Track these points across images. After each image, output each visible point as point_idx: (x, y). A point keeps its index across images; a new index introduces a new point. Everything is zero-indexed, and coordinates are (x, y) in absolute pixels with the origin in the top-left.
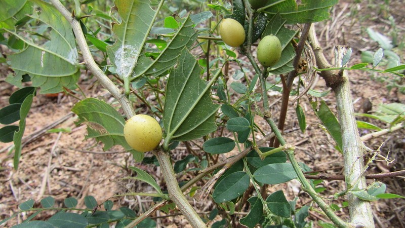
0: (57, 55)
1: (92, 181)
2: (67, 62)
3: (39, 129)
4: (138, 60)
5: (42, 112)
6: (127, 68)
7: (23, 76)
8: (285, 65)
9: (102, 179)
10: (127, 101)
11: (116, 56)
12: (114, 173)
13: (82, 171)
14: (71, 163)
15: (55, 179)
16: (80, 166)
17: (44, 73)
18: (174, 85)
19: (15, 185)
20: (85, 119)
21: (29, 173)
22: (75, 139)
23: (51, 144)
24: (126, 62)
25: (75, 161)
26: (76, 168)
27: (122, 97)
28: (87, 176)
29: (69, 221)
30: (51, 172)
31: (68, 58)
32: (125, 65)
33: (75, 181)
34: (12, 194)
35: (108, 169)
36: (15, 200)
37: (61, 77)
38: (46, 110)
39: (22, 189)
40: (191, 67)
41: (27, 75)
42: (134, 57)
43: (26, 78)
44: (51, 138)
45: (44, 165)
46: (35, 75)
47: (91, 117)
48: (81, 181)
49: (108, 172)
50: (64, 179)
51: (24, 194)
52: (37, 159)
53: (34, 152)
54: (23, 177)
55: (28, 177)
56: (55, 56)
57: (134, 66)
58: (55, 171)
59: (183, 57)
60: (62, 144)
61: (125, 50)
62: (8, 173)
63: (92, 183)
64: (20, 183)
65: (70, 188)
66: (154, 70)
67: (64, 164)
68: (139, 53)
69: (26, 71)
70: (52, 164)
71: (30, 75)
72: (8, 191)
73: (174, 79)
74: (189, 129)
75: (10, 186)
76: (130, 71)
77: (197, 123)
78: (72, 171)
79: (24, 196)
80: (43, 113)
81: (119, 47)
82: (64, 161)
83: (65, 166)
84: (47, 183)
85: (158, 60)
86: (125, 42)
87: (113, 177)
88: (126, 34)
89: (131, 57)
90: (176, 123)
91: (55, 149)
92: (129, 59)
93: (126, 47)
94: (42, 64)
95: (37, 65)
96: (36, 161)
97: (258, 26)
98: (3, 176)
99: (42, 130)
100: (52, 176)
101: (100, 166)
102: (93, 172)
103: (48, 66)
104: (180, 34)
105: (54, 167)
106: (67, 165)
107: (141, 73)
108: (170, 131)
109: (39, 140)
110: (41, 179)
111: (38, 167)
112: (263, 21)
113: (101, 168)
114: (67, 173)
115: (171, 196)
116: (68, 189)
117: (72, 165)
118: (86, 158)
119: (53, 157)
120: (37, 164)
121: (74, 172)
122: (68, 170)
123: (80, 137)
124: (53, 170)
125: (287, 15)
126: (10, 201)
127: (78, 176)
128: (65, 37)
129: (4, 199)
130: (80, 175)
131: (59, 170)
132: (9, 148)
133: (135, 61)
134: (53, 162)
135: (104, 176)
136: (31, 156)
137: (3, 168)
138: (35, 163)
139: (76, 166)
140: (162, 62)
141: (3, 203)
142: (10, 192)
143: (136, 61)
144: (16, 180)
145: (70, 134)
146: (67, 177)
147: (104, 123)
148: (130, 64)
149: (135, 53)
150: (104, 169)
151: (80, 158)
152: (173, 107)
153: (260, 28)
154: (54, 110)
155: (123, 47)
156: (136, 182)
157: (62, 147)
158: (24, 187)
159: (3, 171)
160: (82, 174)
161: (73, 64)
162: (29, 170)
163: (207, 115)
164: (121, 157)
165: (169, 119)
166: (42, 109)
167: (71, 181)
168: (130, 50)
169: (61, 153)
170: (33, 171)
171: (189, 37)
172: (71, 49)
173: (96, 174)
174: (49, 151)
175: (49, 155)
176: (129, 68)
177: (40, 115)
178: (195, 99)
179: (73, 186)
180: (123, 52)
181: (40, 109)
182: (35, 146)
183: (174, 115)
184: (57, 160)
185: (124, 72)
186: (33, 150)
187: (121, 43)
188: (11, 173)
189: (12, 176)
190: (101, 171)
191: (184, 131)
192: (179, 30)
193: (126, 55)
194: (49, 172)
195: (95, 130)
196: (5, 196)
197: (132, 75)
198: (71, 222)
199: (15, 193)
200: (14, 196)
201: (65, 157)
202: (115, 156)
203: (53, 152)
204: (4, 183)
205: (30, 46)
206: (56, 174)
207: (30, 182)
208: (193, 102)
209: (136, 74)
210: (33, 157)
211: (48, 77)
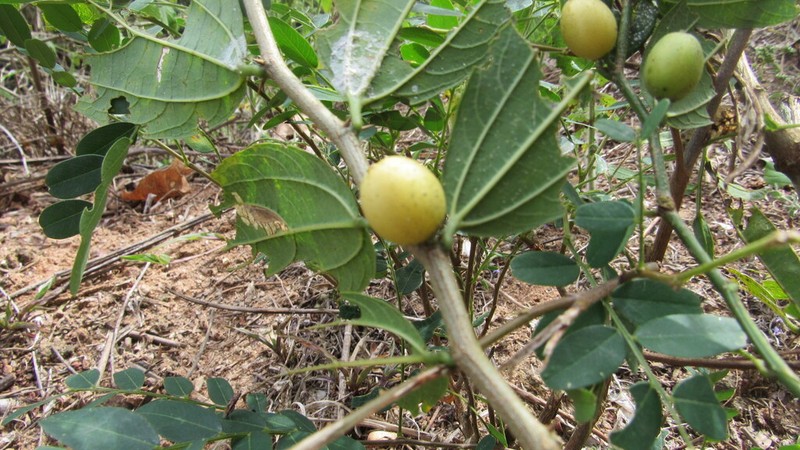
0: (197, 53)
1: (201, 370)
2: (218, 67)
3: (103, 255)
4: (382, 63)
5: (111, 226)
6: (356, 77)
7: (113, 102)
8: (694, 112)
9: (223, 367)
10: (356, 142)
11: (334, 52)
12: (249, 356)
13: (184, 347)
14: (162, 327)
15: (126, 358)
16: (180, 337)
17: (162, 95)
18: (475, 107)
19: (42, 363)
20: (238, 198)
21: (75, 340)
22: (176, 280)
23: (124, 286)
24: (356, 65)
25: (171, 325)
26: (171, 339)
27: (346, 132)
28: (192, 359)
29: (179, 419)
30: (119, 343)
31: (222, 59)
32: (354, 71)
33: (167, 364)
34: (34, 380)
35: (236, 348)
36: (38, 394)
37: (197, 103)
38: (119, 224)
39: (55, 371)
40: (519, 66)
41: (122, 99)
42: (373, 57)
43: (119, 104)
44: (127, 274)
45: (107, 327)
46: (140, 98)
47: (252, 193)
48: (178, 365)
49: (237, 353)
50: (145, 359)
51: (58, 381)
52: (94, 312)
53: (90, 299)
54: (60, 346)
55: (71, 348)
56: (193, 55)
57: (373, 75)
58: (128, 341)
59: (504, 44)
60: (147, 288)
61: (355, 40)
62: (32, 337)
63: (201, 373)
64: (53, 359)
65: (155, 379)
66: (415, 89)
67: (148, 328)
68: (387, 48)
69: (121, 89)
70: (123, 325)
71: (127, 100)
72: (26, 372)
73: (477, 94)
74: (499, 209)
75: (31, 363)
76: (364, 84)
77: (520, 197)
78: (163, 344)
79: (57, 387)
80: (111, 229)
81: (344, 33)
82: (148, 322)
83: (148, 332)
84: (108, 364)
85: (426, 67)
86: (357, 24)
87: (246, 365)
88: (360, 9)
89: (366, 56)
90: (472, 194)
91: (133, 297)
92: (362, 60)
93: (359, 34)
94: (159, 75)
95: (147, 79)
96: (92, 318)
97: (640, 23)
98: (21, 341)
99: (110, 257)
100: (120, 352)
101: (222, 340)
102: (207, 349)
103: (172, 80)
104: (477, 18)
105: (125, 334)
106: (153, 331)
107: (387, 91)
108: (458, 209)
109: (102, 275)
110: (98, 354)
111: (96, 329)
112: (650, 14)
113: (223, 344)
114: (151, 347)
115: (458, 354)
116: (151, 380)
117: (163, 331)
118: (193, 321)
119: (127, 313)
120: (92, 324)
121: (167, 347)
122: (155, 343)
123: (185, 278)
124: (123, 339)
125: (700, 7)
126: (27, 394)
127: (174, 356)
128: (219, 16)
129: (16, 389)
130: (178, 354)
131: (135, 339)
132: (38, 286)
133: (376, 63)
134: (126, 322)
135: (227, 361)
136: (81, 307)
137: (22, 324)
138: (88, 322)
139: (172, 335)
140: (433, 72)
141: (12, 396)
142: (29, 376)
143: (379, 64)
144: (46, 352)
145: (165, 270)
146: (152, 356)
147: (282, 206)
148: (363, 70)
149: (377, 49)
150: (229, 347)
151: (181, 321)
152: (468, 155)
153: (642, 28)
154: (134, 225)
155: (352, 33)
156: (295, 379)
157: (148, 295)
158: (60, 367)
159: (22, 329)
160: (183, 354)
161: (233, 67)
162: (75, 334)
163: (545, 180)
164: (266, 325)
165: (456, 183)
166: (111, 222)
167: (159, 363)
168: (367, 43)
169: (143, 307)
170: (82, 337)
171: (495, 26)
172: (233, 39)
173: (211, 354)
174: (119, 299)
175: (120, 309)
176: (360, 77)
177: (106, 231)
178: (521, 140)
179: (161, 375)
180: (350, 45)
181: (107, 220)
182: (92, 288)
183: (469, 174)
184: (135, 320)
185: (349, 84)
186: (87, 295)
187: (347, 25)
188: (38, 337)
189: (39, 342)
190: (222, 350)
191: (490, 213)
192: (475, 9)
193: (357, 52)
194: (115, 342)
195: (256, 225)
196: (19, 383)
197: (366, 93)
198: (183, 421)
199: (41, 379)
200: (37, 385)
201: (151, 316)
202: (254, 323)
203: (128, 302)
204: (21, 355)
205: (138, 37)
206: (131, 349)
207: (74, 359)
208: (516, 148)
209: (376, 92)
210: (85, 310)
211: (168, 103)
